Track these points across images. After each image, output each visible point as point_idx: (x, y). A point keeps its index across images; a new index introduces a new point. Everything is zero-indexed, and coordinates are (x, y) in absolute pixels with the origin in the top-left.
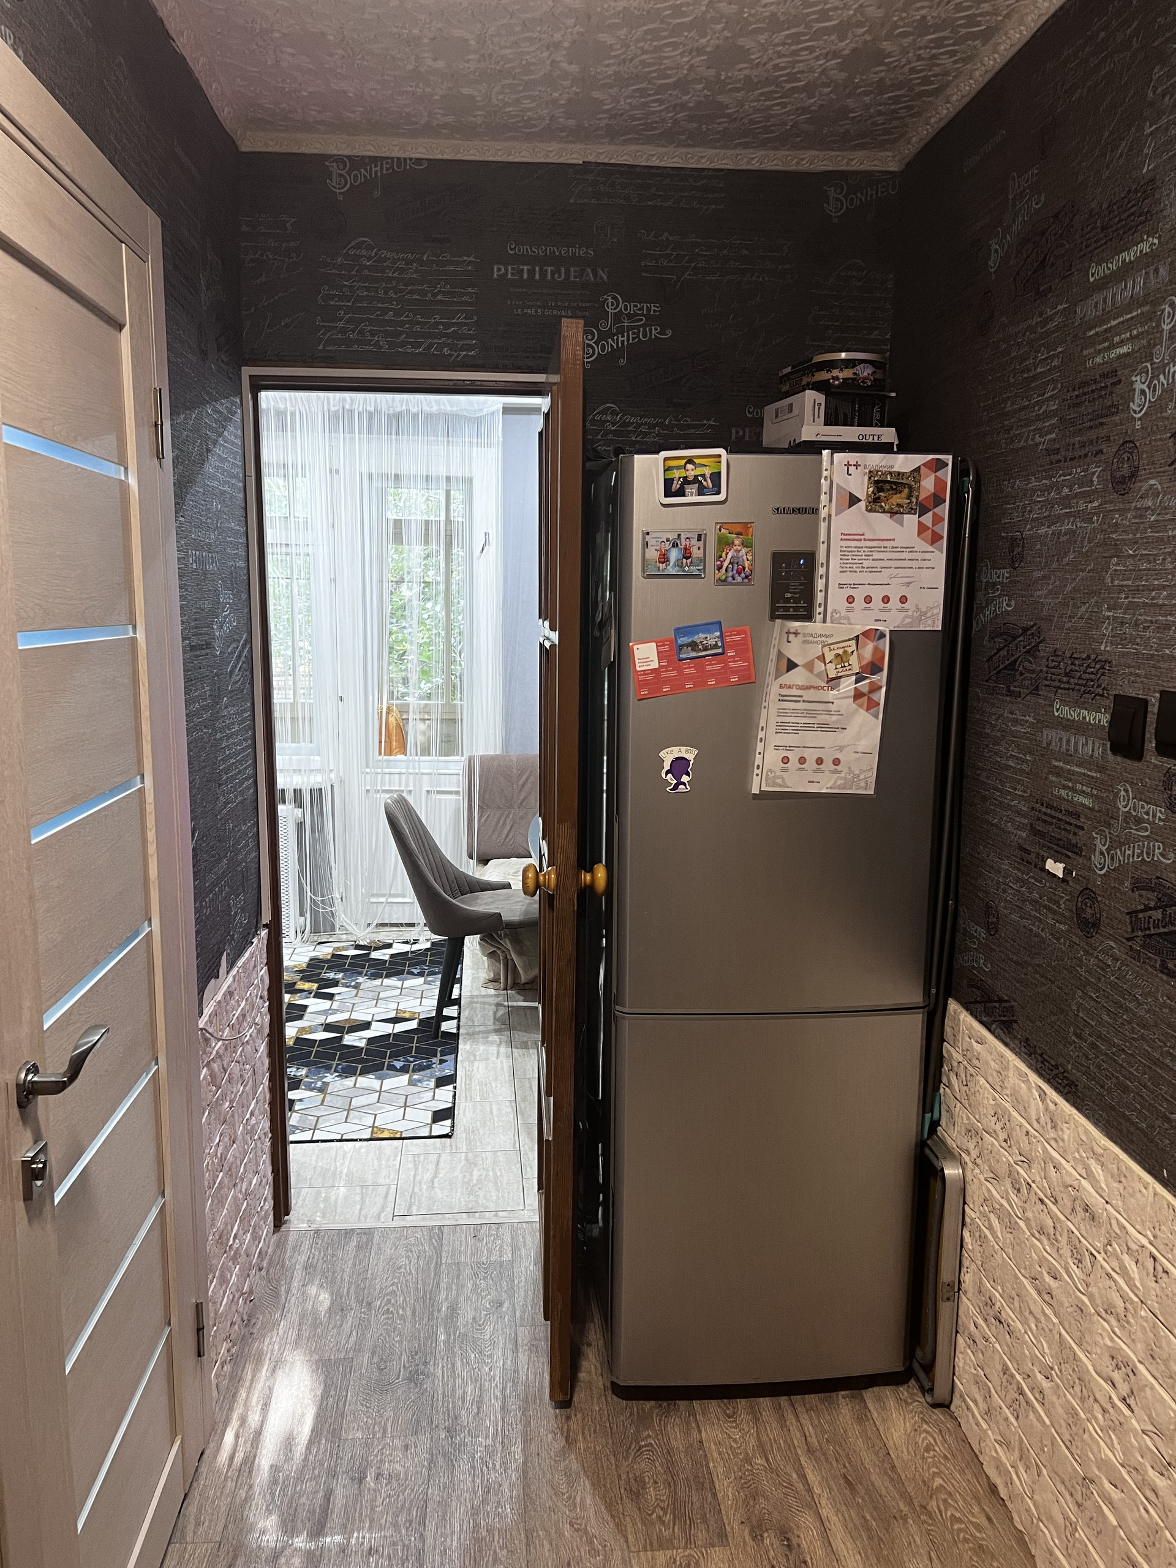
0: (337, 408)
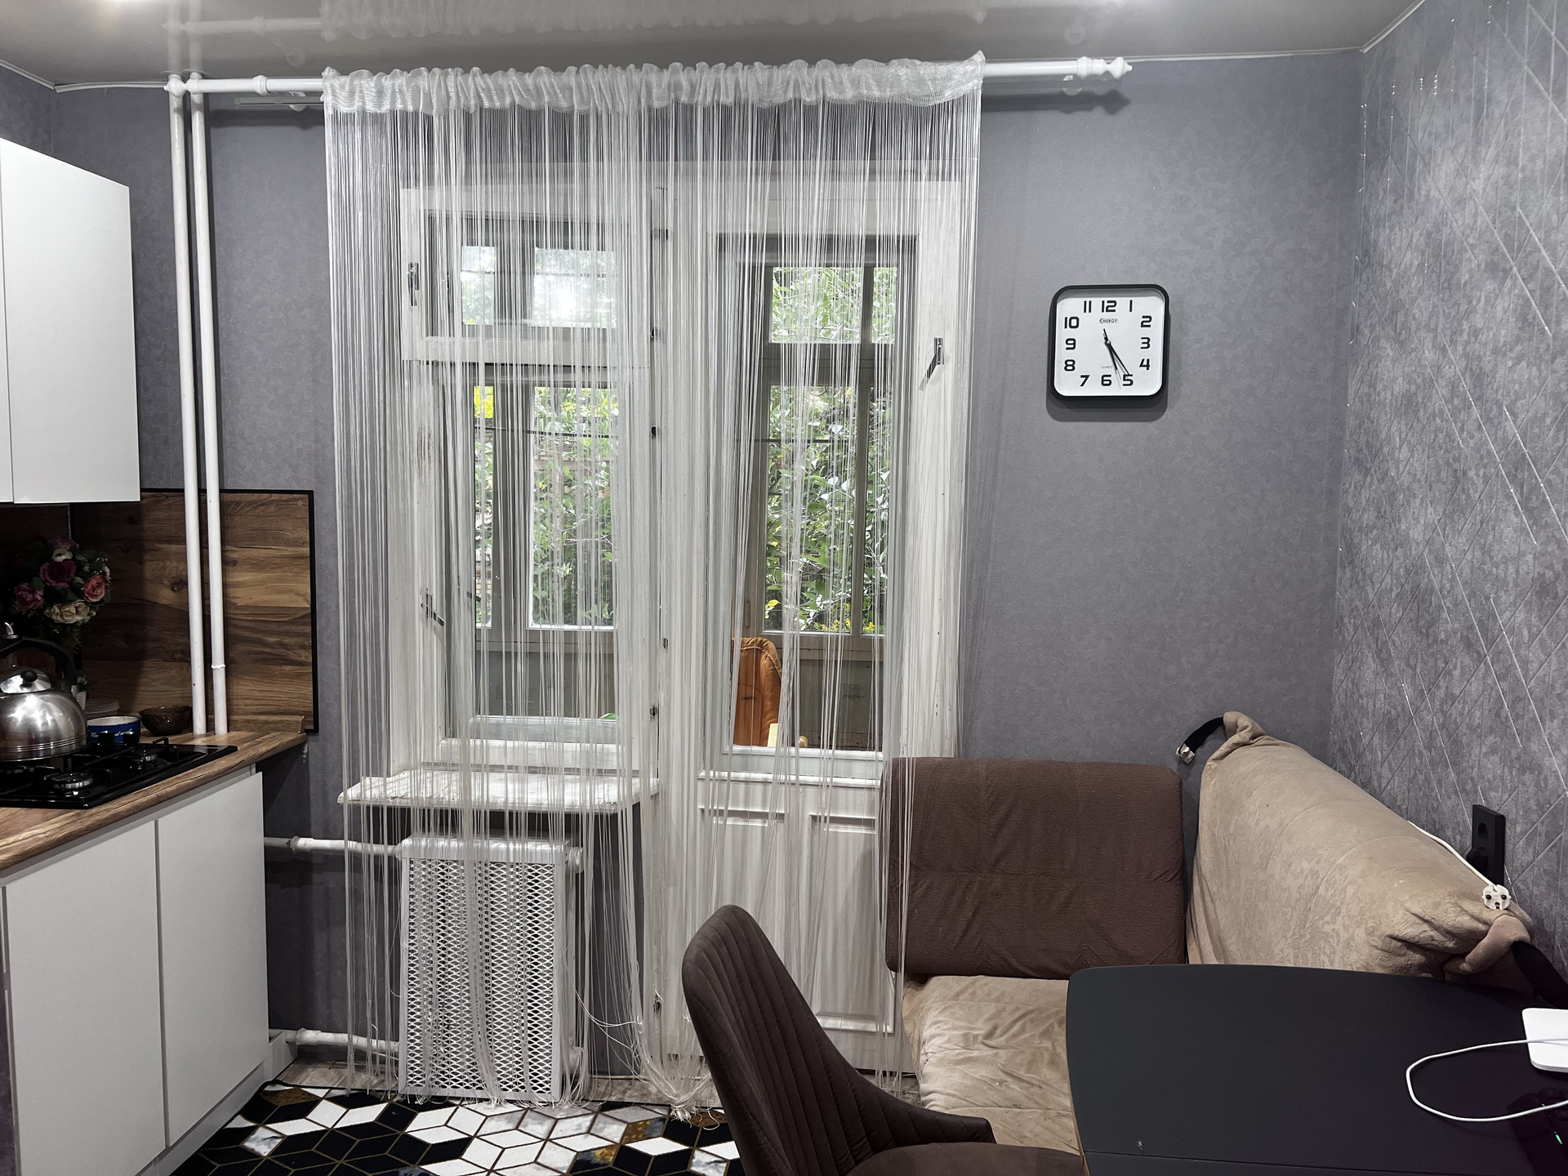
0: (664, 104)
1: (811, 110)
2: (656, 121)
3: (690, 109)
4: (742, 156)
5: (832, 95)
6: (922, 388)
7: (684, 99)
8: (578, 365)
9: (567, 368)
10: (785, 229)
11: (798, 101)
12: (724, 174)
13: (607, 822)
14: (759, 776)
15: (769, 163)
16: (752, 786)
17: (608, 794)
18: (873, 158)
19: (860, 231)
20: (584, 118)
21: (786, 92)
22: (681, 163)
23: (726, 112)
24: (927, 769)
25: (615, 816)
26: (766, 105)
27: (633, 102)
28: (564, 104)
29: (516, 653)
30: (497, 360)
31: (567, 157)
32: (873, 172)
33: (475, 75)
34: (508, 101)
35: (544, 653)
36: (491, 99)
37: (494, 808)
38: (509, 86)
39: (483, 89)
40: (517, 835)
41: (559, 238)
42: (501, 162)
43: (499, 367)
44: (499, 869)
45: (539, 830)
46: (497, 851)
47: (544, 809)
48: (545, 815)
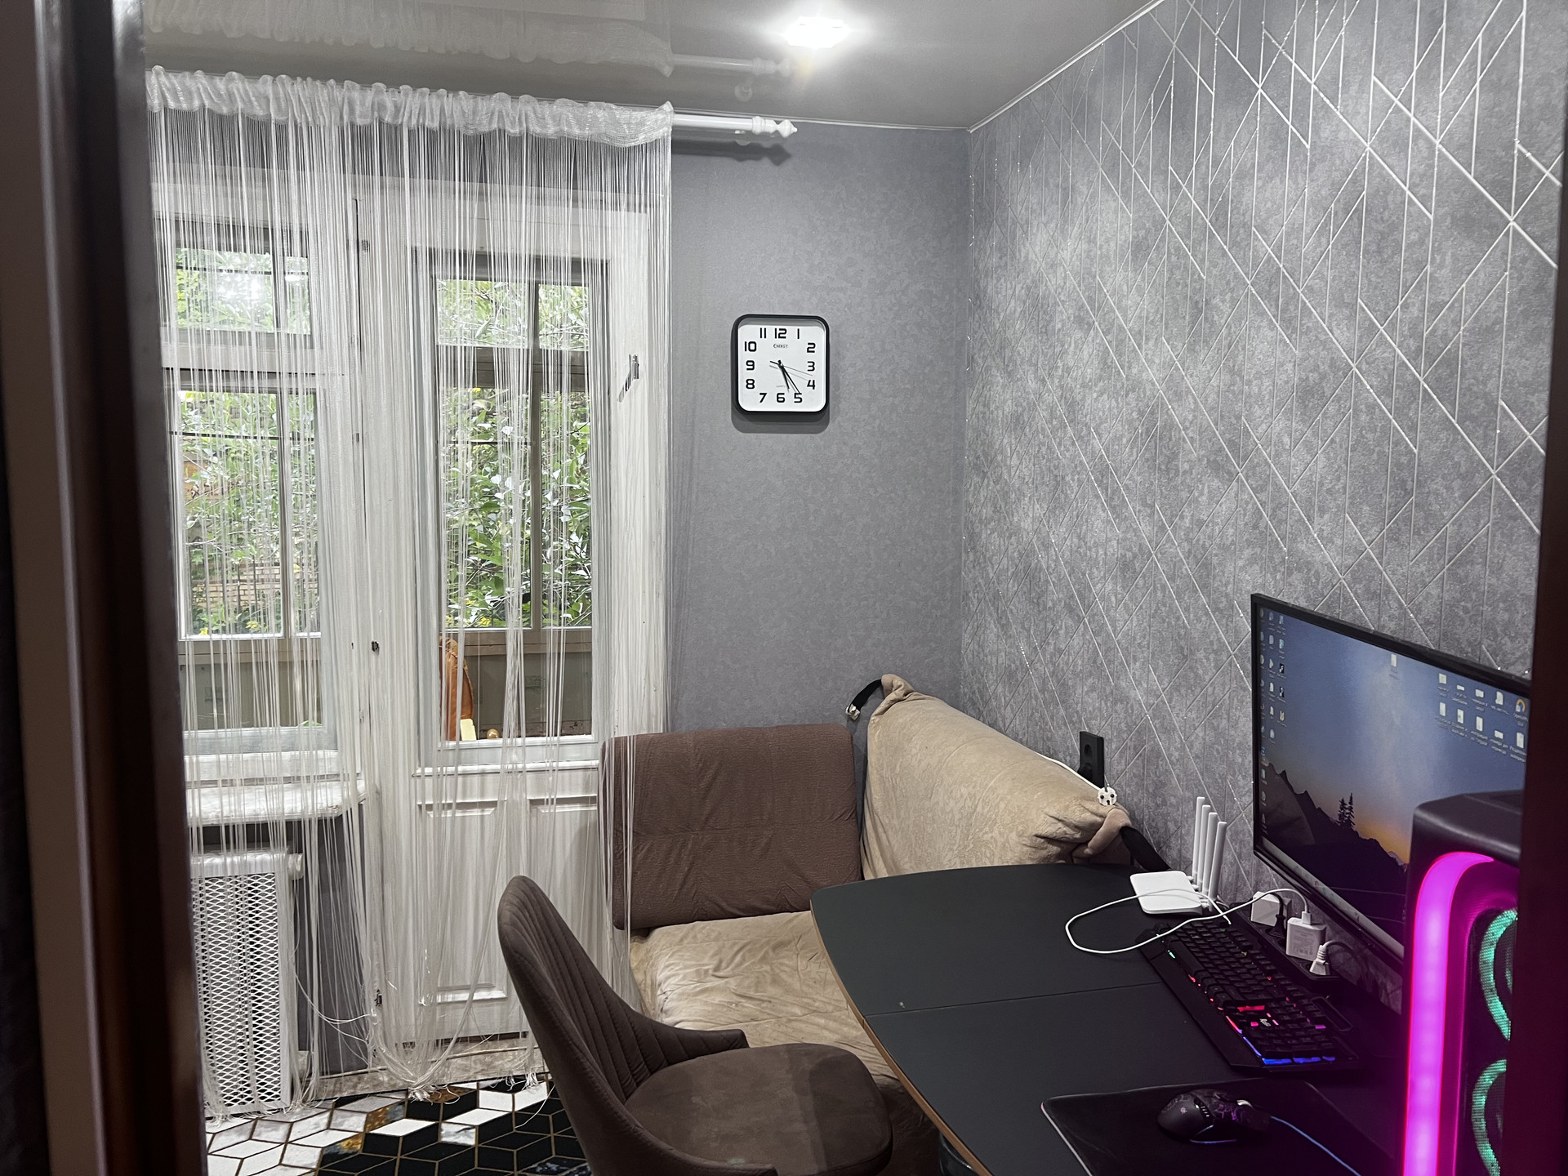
0: (367, 121)
1: (515, 142)
2: (360, 138)
3: (397, 129)
4: (449, 176)
5: (536, 129)
6: (621, 396)
7: (388, 119)
8: (285, 371)
9: (272, 374)
10: (492, 248)
11: (502, 131)
12: (431, 190)
13: (332, 828)
14: (475, 768)
15: (476, 185)
16: (469, 778)
17: (329, 799)
18: (575, 188)
19: (567, 254)
20: (282, 128)
21: (490, 123)
22: (388, 179)
23: (432, 135)
24: (646, 745)
25: (339, 819)
26: (471, 133)
27: (335, 118)
28: (260, 112)
29: (226, 665)
30: (192, 364)
31: (264, 163)
32: (575, 200)
33: (158, 74)
34: (196, 103)
35: (257, 663)
36: (177, 99)
37: (209, 823)
38: (198, 89)
39: (168, 90)
40: (235, 848)
41: (261, 244)
42: (190, 161)
43: (197, 373)
44: (214, 884)
45: (259, 841)
46: (211, 866)
47: (261, 819)
48: (265, 825)
